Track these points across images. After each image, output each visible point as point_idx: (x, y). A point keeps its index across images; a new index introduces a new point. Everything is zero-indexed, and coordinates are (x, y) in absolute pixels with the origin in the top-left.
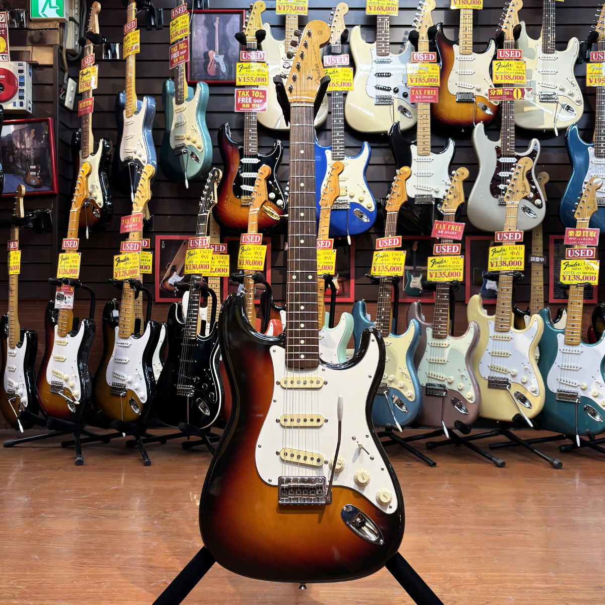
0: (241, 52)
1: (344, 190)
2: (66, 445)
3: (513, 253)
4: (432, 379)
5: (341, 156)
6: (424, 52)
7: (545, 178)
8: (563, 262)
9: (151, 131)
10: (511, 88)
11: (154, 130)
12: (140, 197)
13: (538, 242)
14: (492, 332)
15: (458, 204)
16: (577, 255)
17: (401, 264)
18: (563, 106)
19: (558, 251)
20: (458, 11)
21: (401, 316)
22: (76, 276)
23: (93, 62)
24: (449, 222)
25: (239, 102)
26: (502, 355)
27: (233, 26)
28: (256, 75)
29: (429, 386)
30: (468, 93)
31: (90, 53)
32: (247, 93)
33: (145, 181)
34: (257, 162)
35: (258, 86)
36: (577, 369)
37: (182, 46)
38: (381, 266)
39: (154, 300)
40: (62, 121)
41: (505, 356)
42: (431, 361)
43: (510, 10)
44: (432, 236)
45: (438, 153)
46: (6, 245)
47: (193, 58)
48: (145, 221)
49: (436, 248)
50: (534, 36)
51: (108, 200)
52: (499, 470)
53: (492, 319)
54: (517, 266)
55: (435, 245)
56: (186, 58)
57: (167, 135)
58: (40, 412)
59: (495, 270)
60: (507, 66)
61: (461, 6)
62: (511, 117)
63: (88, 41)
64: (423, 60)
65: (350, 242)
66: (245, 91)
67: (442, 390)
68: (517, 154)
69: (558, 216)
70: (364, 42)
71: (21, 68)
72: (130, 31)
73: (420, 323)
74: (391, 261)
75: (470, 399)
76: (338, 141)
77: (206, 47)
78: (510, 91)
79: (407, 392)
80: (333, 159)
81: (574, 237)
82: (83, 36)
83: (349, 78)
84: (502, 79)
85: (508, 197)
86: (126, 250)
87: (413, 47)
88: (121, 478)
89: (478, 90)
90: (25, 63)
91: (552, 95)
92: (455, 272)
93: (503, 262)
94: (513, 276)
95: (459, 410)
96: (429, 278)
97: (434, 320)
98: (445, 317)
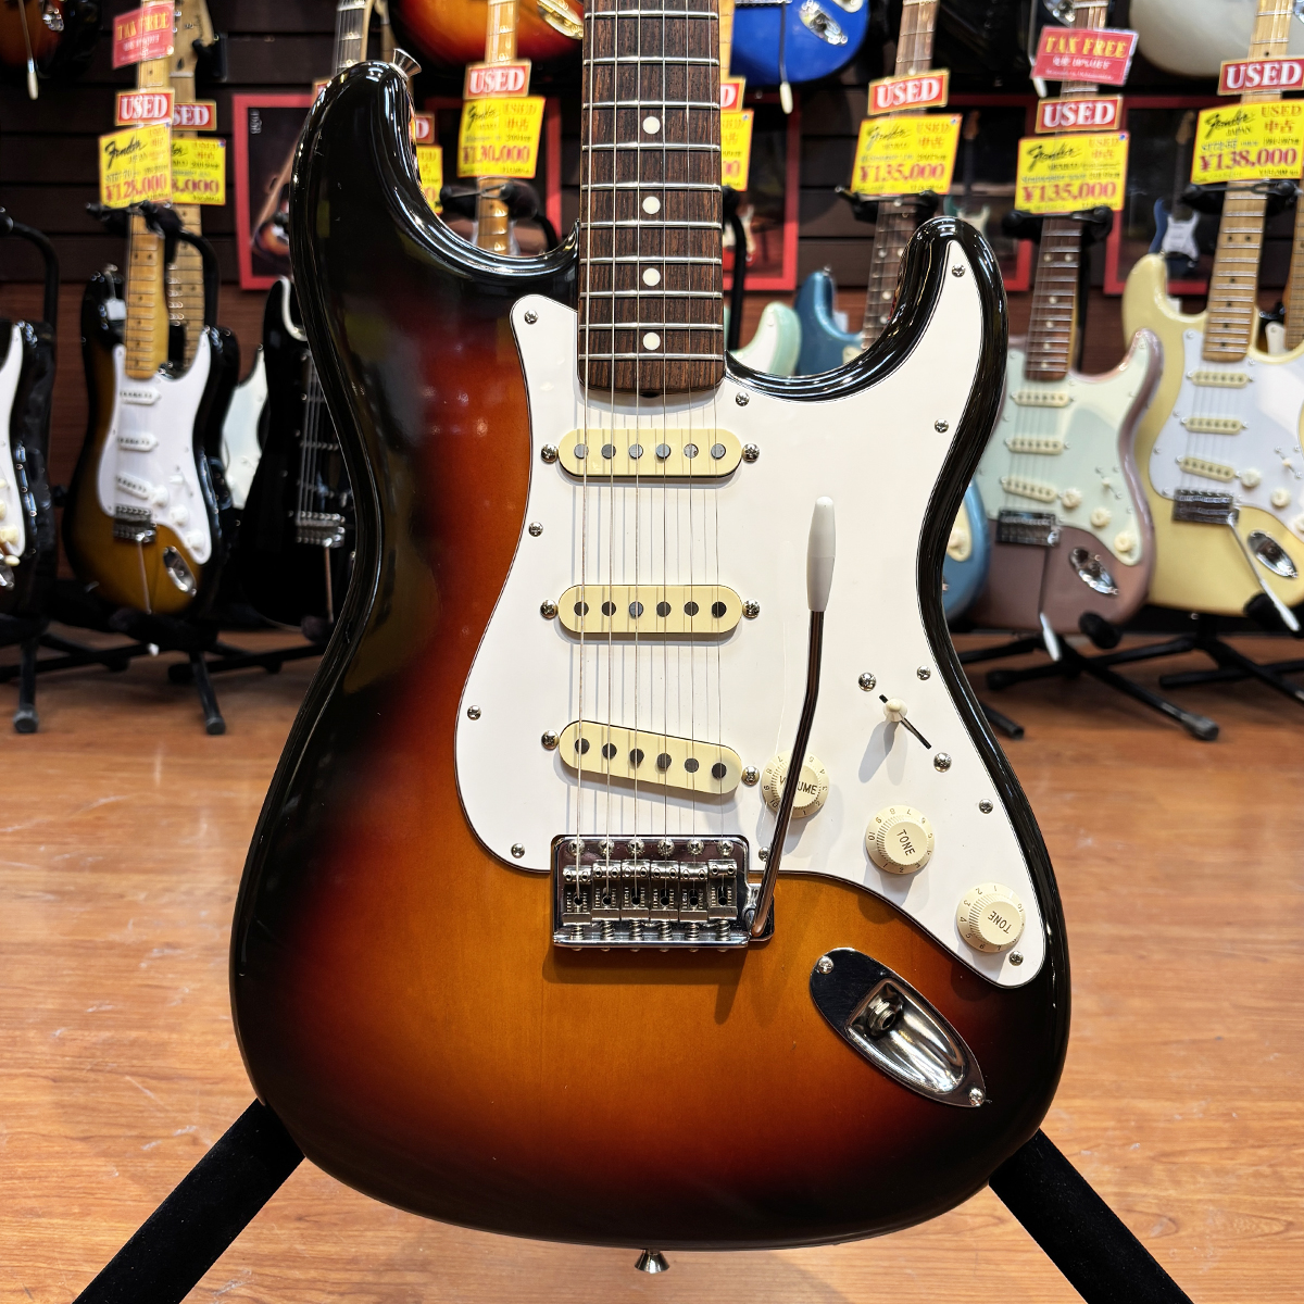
3: (1271, 126)
4: (1018, 498)
14: (1194, 364)
17: (944, 157)
24: (1088, 30)
26: (1221, 428)
29: (1007, 516)
38: (883, 164)
39: (236, 282)
41: (1230, 430)
42: (1018, 447)
49: (1046, 114)
52: (1199, 750)
53: (1195, 326)
54: (1283, 166)
59: (1213, 180)
65: (787, 106)
67: (1043, 527)
75: (1125, 553)
86: (131, 119)
92: (1100, 184)
93: (1241, 154)
94: (1268, 194)
95: (1093, 584)
96: (1021, 203)
97: (1031, 329)
98: (1064, 318)
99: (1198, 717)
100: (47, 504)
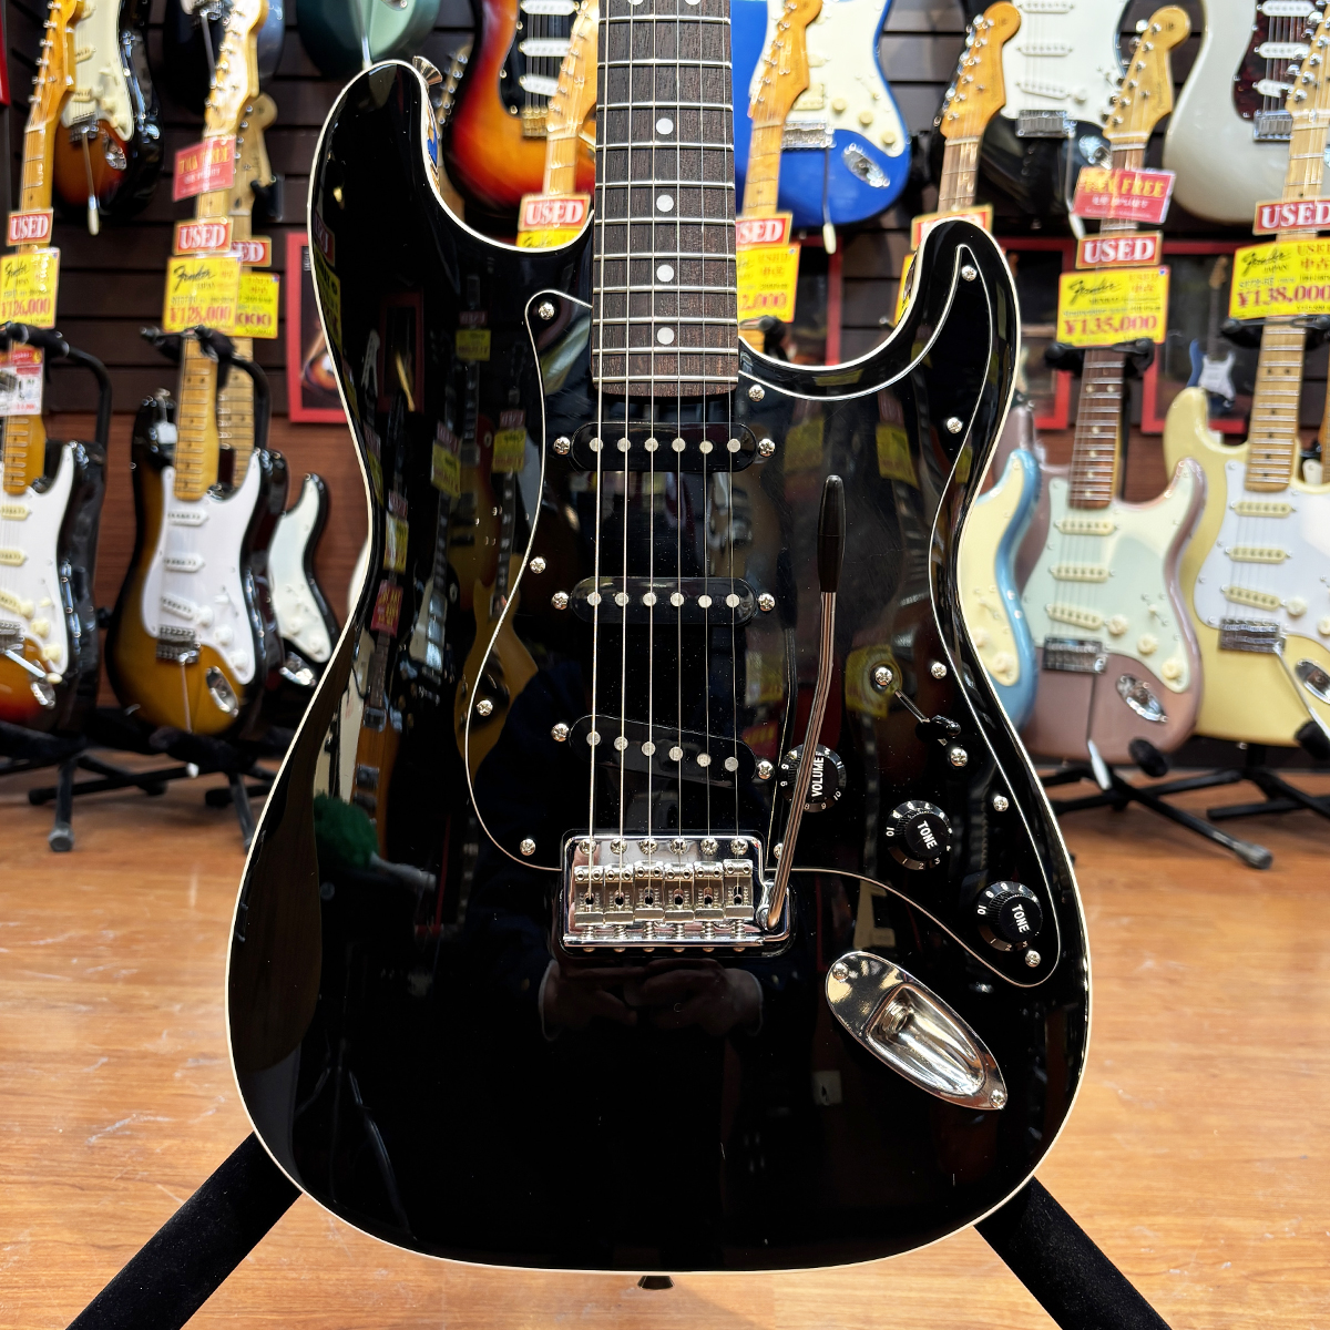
1: (816, 92)
3: (1307, 264)
4: (1063, 625)
14: (1236, 494)
15: (1154, 118)
22: (46, 319)
26: (1265, 558)
29: (1053, 643)
33: (240, 39)
34: (569, 12)
41: (1274, 560)
42: (1063, 575)
49: (1087, 250)
52: (1252, 878)
53: (1236, 457)
54: (1320, 302)
59: (1251, 315)
65: (831, 247)
67: (1090, 654)
73: (1036, 465)
75: (1173, 679)
85: (1299, 100)
86: (190, 248)
92: (1141, 317)
93: (1278, 291)
94: (1307, 328)
95: (1140, 711)
96: (1063, 336)
97: (1074, 458)
98: (1107, 447)
99: (1250, 846)
100: (91, 626)
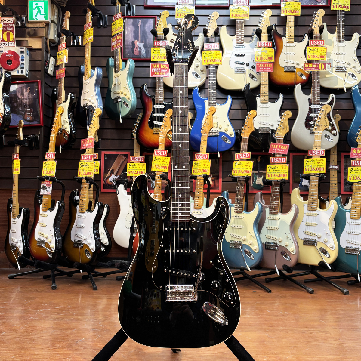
0: (154, 41)
1: (216, 124)
2: (46, 278)
3: (319, 163)
4: (269, 239)
5: (214, 104)
6: (265, 41)
7: (338, 118)
8: (349, 168)
9: (99, 88)
10: (317, 63)
11: (101, 88)
12: (93, 128)
13: (334, 156)
14: (306, 211)
15: (285, 133)
16: (358, 164)
17: (250, 169)
18: (349, 74)
19: (346, 162)
20: (285, 17)
21: (250, 201)
22: (54, 175)
23: (65, 47)
24: (280, 144)
25: (153, 71)
26: (312, 225)
27: (150, 25)
28: (163, 55)
29: (267, 243)
30: (291, 66)
31: (63, 42)
32: (158, 65)
33: (96, 118)
34: (163, 108)
35: (164, 62)
36: (358, 234)
37: (119, 37)
38: (238, 170)
39: (100, 190)
40: (46, 82)
41: (314, 225)
42: (269, 228)
43: (317, 16)
44: (269, 152)
45: (273, 102)
46: (12, 157)
47: (125, 45)
48: (95, 143)
49: (272, 159)
50: (332, 32)
51: (73, 130)
52: (310, 295)
53: (305, 203)
54: (321, 171)
55: (271, 157)
56: (121, 45)
57: (109, 91)
58: (30, 258)
59: (308, 173)
60: (315, 49)
61: (287, 14)
62: (318, 81)
63: (63, 34)
64: (264, 46)
65: (219, 156)
66: (156, 64)
67: (275, 246)
68: (321, 103)
69: (346, 141)
70: (228, 35)
71: (22, 50)
72: (88, 28)
73: (262, 205)
74: (245, 167)
75: (292, 251)
76: (212, 95)
77: (133, 38)
78: (317, 65)
79: (254, 247)
80: (209, 106)
81: (356, 153)
82: (59, 31)
83: (219, 57)
84: (312, 58)
85: (316, 129)
86: (84, 160)
87: (258, 38)
88: (79, 297)
89: (298, 64)
90: (24, 48)
91: (342, 67)
92: (283, 174)
93: (313, 168)
94: (319, 176)
95: (286, 258)
96: (267, 178)
97: (270, 203)
98: (277, 201)
99: (309, 288)
100: (60, 238)
